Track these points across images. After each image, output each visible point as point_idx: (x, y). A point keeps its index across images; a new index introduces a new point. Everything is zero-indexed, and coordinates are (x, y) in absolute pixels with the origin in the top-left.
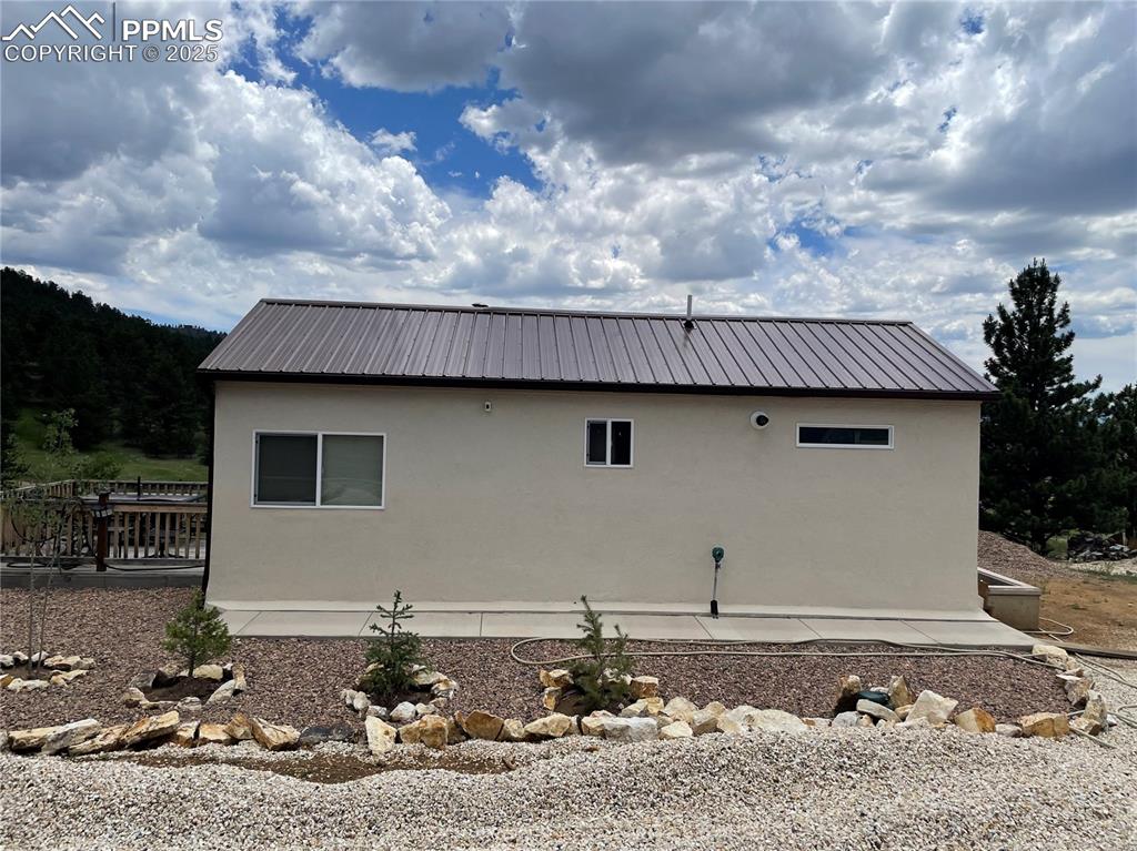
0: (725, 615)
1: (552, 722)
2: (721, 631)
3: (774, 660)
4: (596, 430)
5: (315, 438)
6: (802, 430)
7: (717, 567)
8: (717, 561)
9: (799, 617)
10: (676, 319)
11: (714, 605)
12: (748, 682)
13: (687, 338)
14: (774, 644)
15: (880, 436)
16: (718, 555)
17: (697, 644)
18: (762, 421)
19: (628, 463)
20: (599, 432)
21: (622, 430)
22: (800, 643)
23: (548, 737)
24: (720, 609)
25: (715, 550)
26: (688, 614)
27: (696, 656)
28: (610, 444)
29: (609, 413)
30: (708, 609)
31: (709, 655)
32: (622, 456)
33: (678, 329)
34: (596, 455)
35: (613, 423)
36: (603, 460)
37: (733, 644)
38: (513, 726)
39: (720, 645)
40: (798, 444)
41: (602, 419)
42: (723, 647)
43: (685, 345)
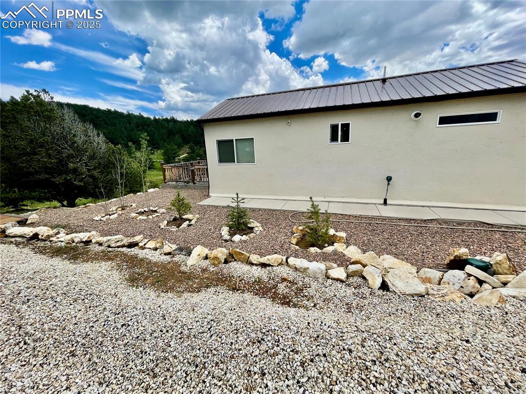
0: (390, 205)
1: (272, 259)
2: (386, 212)
3: (411, 228)
4: (334, 128)
5: (232, 141)
6: (441, 118)
7: (388, 184)
8: (388, 182)
9: (429, 207)
10: (378, 80)
11: (385, 200)
12: (395, 239)
13: (383, 87)
14: (413, 220)
15: (492, 117)
16: (389, 179)
17: (373, 218)
18: (417, 115)
19: (348, 141)
20: (335, 129)
21: (346, 127)
22: (427, 220)
23: (269, 265)
24: (388, 202)
25: (388, 177)
26: (373, 204)
27: (370, 224)
28: (341, 134)
29: (340, 120)
30: (382, 201)
31: (377, 223)
32: (346, 138)
33: (379, 83)
34: (334, 138)
35: (342, 124)
36: (337, 141)
37: (391, 219)
38: (254, 258)
39: (384, 219)
40: (438, 126)
41: (337, 123)
42: (385, 220)
43: (382, 91)
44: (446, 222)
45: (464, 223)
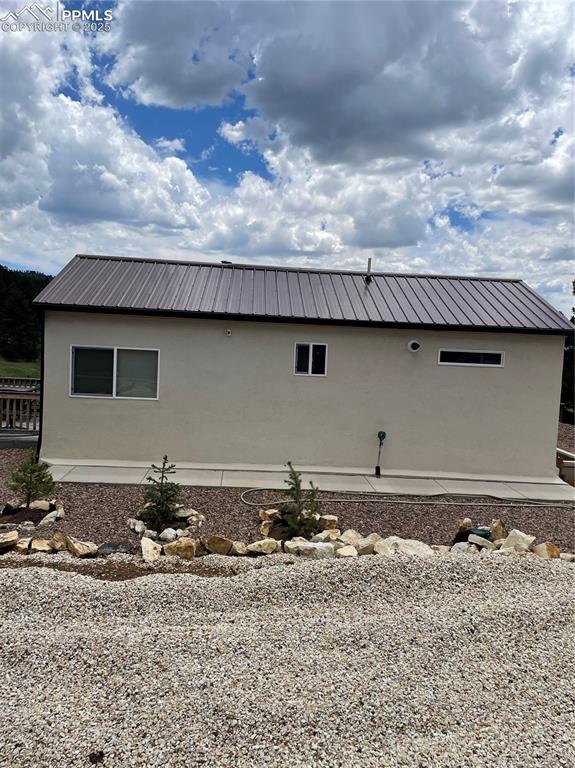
0: (385, 476)
1: (264, 544)
2: (382, 487)
3: (416, 507)
4: (302, 351)
5: (112, 351)
6: (443, 353)
7: (381, 444)
8: (381, 441)
9: (434, 478)
10: (360, 274)
11: (378, 469)
12: (398, 521)
13: (366, 288)
14: (416, 496)
15: (495, 359)
16: (382, 436)
17: (365, 495)
18: (415, 346)
19: (323, 373)
21: (320, 351)
22: (434, 496)
23: (261, 554)
24: (382, 472)
25: (380, 433)
26: (360, 475)
27: (363, 503)
28: (311, 361)
29: (312, 339)
30: (374, 471)
31: (373, 502)
32: (319, 368)
33: (360, 281)
34: (301, 367)
35: (314, 345)
36: (307, 371)
37: (389, 496)
38: (239, 546)
39: (381, 495)
40: (440, 363)
41: (307, 343)
42: (382, 497)
43: (365, 293)
44: (454, 497)
45: (474, 498)
